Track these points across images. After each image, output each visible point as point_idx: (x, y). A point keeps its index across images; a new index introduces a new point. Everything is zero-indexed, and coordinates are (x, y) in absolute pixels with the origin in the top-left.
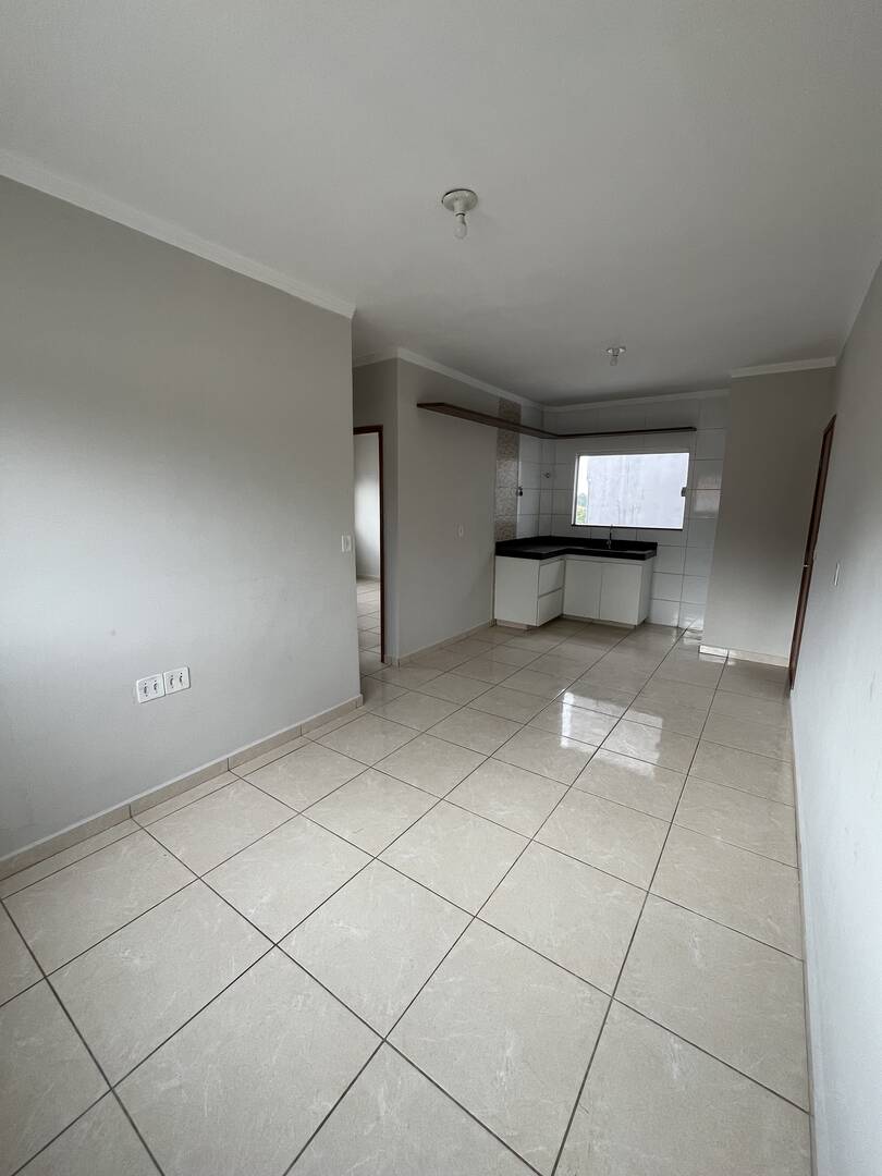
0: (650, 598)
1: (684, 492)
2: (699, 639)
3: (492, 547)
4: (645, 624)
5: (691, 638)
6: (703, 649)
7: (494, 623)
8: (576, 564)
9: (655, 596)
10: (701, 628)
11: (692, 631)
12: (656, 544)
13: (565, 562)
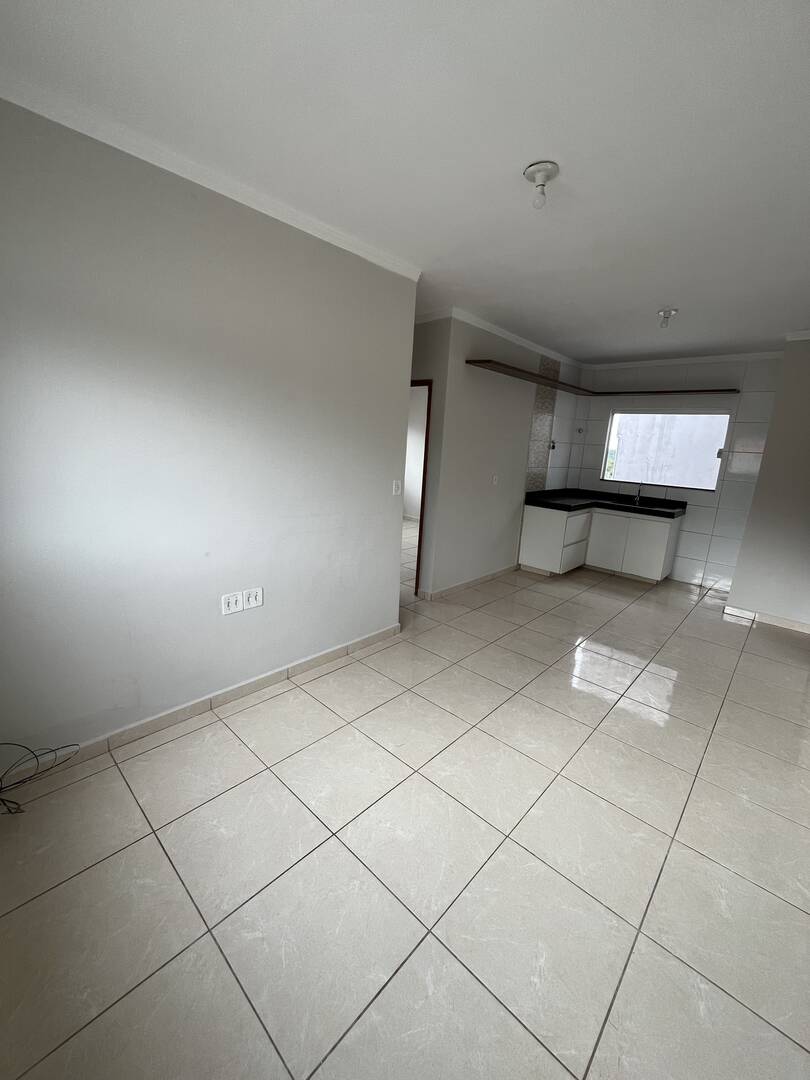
0: (675, 555)
1: (720, 454)
2: (724, 599)
3: (522, 497)
4: (667, 580)
5: (715, 597)
6: (728, 610)
7: (518, 567)
8: (602, 517)
9: (681, 553)
10: (728, 589)
11: (716, 591)
12: (686, 503)
13: (592, 516)
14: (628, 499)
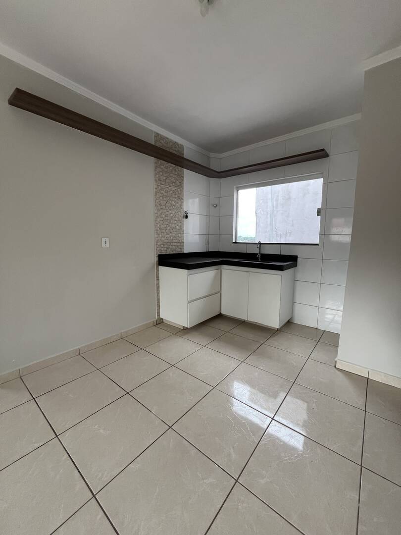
0: (293, 302)
1: (319, 212)
3: (155, 259)
4: (289, 324)
7: (160, 322)
8: (231, 274)
9: (297, 300)
12: (297, 256)
13: (221, 271)
14: (252, 256)
